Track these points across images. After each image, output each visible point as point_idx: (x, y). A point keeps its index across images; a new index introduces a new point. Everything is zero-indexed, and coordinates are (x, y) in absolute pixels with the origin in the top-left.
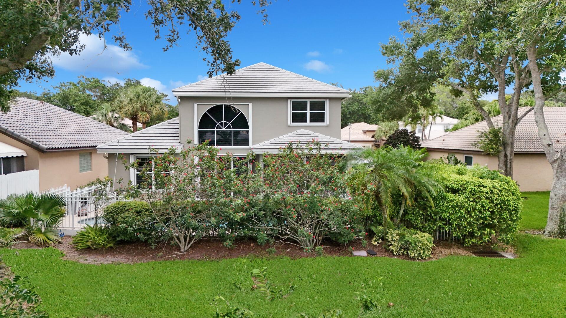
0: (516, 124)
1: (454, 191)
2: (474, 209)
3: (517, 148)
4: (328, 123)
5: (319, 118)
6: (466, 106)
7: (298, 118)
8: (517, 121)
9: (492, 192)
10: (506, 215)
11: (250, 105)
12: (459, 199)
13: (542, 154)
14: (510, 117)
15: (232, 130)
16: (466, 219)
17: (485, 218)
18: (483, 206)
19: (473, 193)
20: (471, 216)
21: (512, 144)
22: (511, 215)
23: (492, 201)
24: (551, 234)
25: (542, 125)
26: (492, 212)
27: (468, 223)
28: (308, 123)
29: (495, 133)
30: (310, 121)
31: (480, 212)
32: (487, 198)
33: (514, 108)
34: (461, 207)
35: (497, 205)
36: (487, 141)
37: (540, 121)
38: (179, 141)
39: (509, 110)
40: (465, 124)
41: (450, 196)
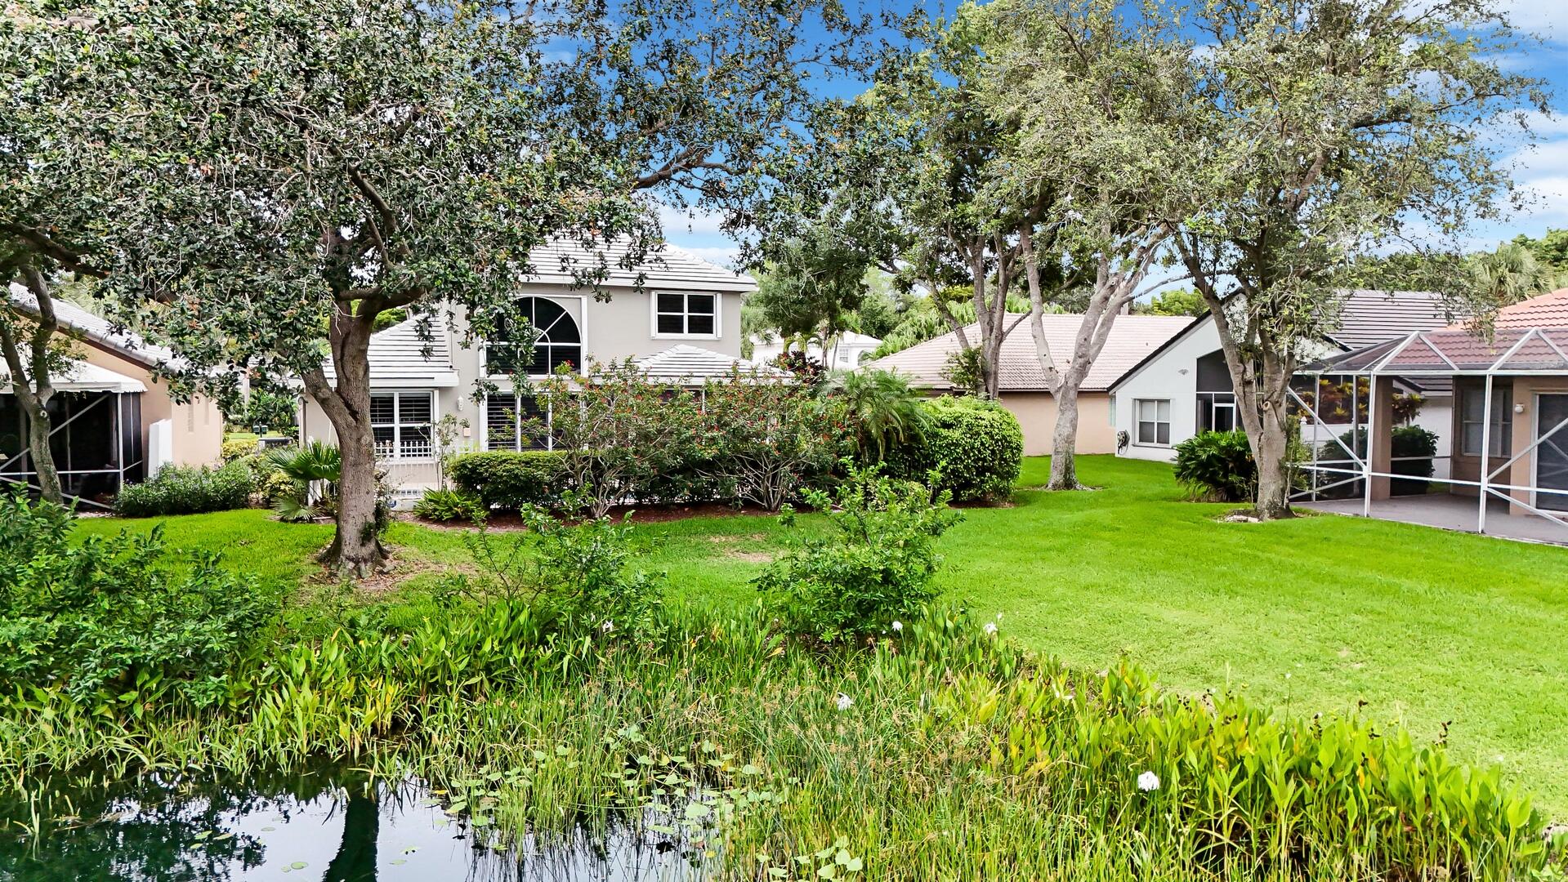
0: (1001, 341)
1: (946, 426)
2: (973, 448)
3: (1004, 383)
4: (720, 335)
5: (703, 325)
6: (879, 308)
7: (669, 325)
8: (1001, 336)
9: (992, 426)
10: (1008, 455)
11: (584, 299)
12: (955, 434)
13: (1045, 394)
14: (991, 330)
15: (550, 344)
16: (962, 461)
17: (984, 460)
18: (982, 444)
19: (970, 427)
20: (969, 457)
21: (996, 373)
22: (1013, 454)
23: (992, 437)
24: (1055, 486)
25: (1040, 341)
26: (993, 452)
27: (965, 467)
28: (686, 334)
29: (972, 356)
30: (690, 331)
31: (979, 451)
32: (986, 433)
33: (997, 315)
34: (957, 445)
35: (997, 441)
36: (960, 370)
37: (1038, 336)
38: (449, 364)
39: (991, 320)
40: (899, 345)
41: (944, 432)
